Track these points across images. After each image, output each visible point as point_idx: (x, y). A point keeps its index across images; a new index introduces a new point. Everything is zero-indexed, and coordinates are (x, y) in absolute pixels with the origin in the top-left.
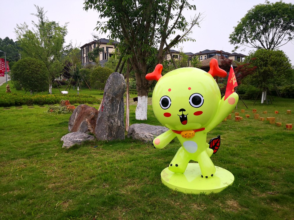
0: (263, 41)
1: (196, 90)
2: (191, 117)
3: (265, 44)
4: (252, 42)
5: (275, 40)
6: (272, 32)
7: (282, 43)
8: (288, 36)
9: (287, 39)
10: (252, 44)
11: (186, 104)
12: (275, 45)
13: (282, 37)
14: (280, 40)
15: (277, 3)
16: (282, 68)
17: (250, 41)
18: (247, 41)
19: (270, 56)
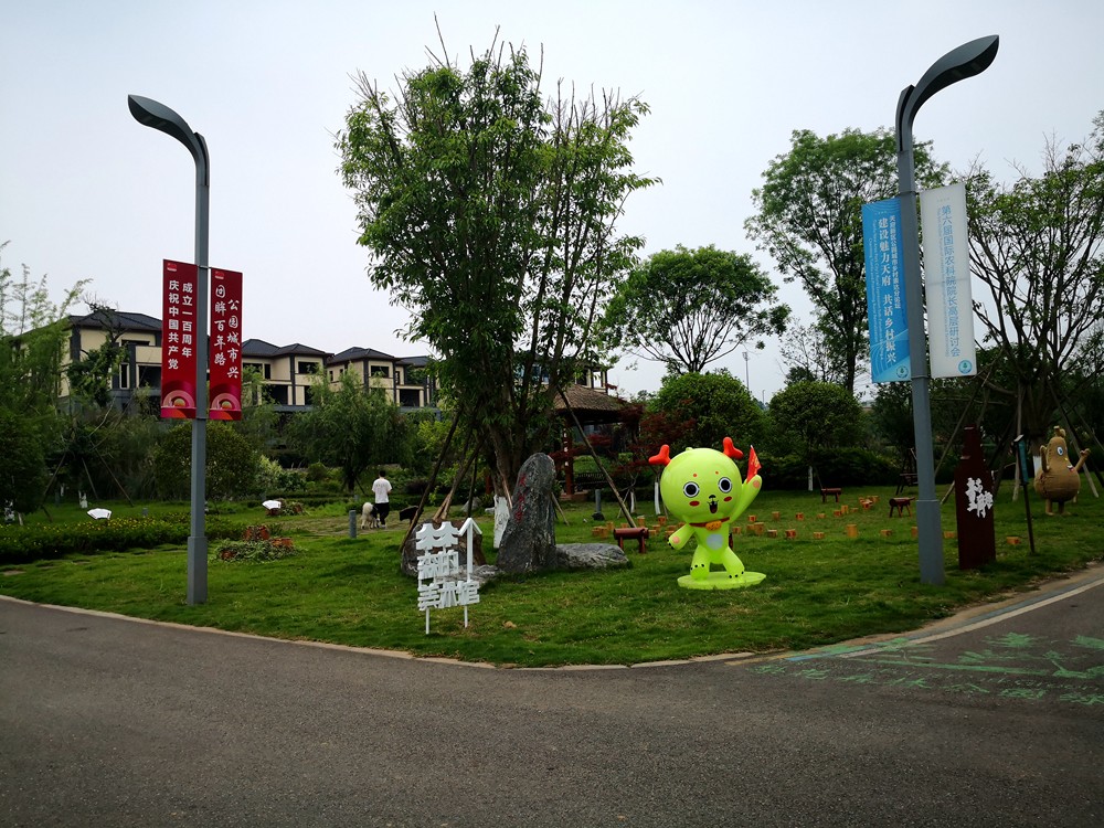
0: (678, 344)
1: (723, 475)
2: (721, 504)
3: (682, 351)
4: (649, 344)
5: (706, 341)
6: (696, 322)
7: (726, 347)
8: (735, 331)
9: (735, 339)
10: (649, 348)
11: (716, 489)
12: (707, 354)
13: (722, 333)
14: (718, 341)
15: (702, 250)
16: (742, 418)
17: (643, 341)
18: (637, 342)
19: (712, 391)
